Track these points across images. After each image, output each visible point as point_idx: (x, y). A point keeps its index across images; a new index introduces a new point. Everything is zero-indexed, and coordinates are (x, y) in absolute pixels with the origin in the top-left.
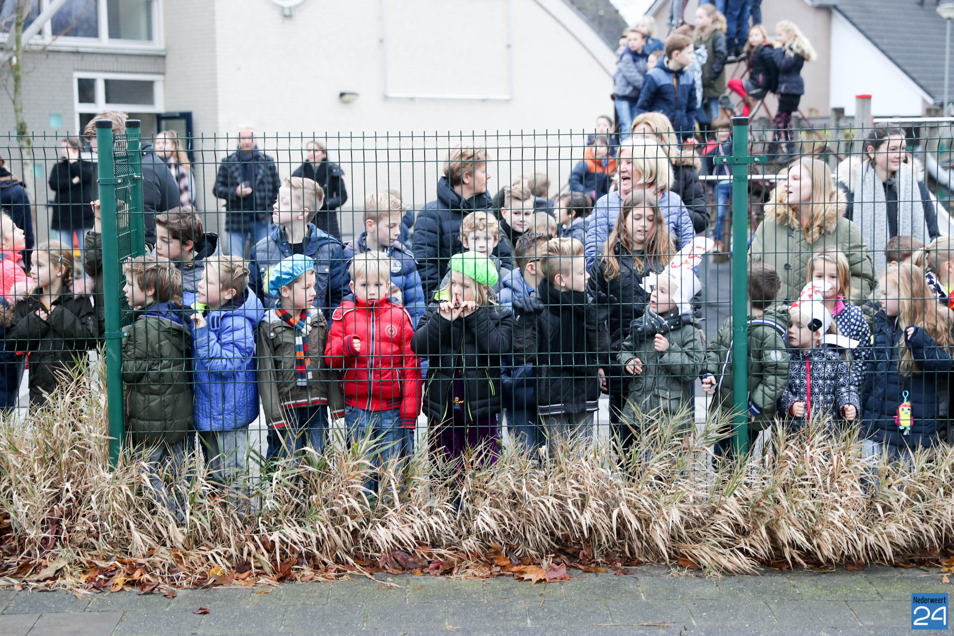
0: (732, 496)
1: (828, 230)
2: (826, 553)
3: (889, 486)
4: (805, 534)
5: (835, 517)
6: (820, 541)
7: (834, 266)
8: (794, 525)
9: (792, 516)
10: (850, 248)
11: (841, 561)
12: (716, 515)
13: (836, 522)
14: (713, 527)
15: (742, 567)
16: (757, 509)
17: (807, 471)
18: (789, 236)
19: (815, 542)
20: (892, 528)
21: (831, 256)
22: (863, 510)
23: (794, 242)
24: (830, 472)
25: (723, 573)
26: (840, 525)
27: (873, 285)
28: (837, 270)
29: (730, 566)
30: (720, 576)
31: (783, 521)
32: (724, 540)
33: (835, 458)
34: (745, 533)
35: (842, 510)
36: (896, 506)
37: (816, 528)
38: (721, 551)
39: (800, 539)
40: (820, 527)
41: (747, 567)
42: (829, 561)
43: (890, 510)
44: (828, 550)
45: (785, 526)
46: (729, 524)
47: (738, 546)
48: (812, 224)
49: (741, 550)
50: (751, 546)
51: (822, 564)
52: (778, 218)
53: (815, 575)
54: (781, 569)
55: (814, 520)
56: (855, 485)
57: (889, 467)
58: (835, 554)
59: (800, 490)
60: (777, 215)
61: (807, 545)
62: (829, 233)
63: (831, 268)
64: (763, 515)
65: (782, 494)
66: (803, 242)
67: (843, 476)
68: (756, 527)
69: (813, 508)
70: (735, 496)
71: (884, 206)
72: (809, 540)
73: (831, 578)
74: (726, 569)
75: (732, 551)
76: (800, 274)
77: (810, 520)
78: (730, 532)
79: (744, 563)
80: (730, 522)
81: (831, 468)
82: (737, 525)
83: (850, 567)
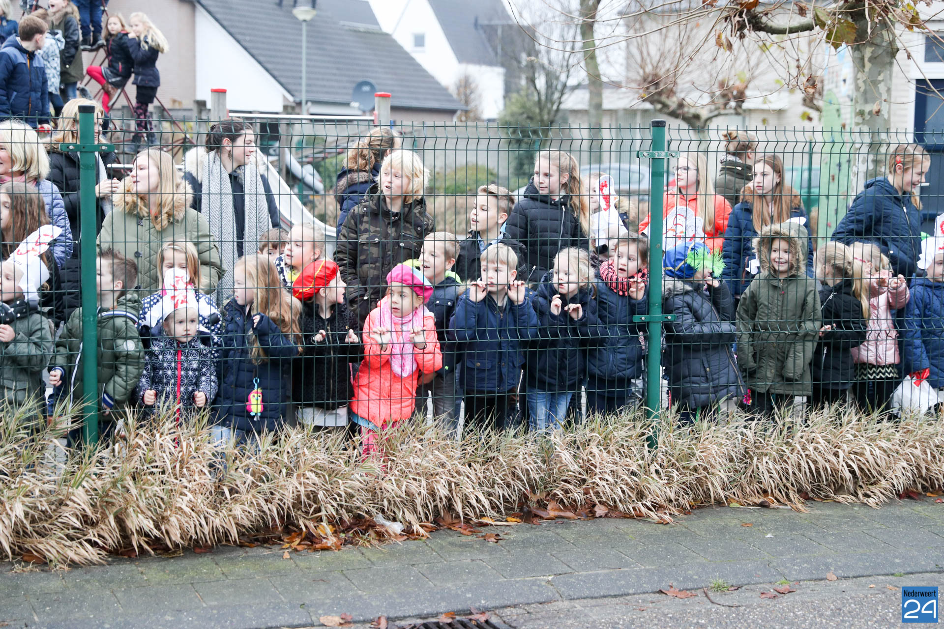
0: (80, 488)
1: (176, 218)
2: (173, 538)
3: (236, 469)
4: (154, 521)
5: (182, 503)
6: (168, 527)
7: (183, 256)
8: (143, 513)
9: (141, 504)
10: (198, 237)
11: (189, 545)
12: (63, 508)
13: (184, 507)
14: (60, 520)
15: (89, 558)
16: (106, 499)
17: (157, 459)
18: (138, 224)
19: (163, 528)
20: (237, 510)
21: (180, 245)
22: (211, 493)
23: (143, 230)
24: (180, 459)
25: (69, 565)
26: (188, 510)
27: (221, 274)
28: (187, 260)
29: (76, 558)
30: (66, 568)
31: (131, 509)
32: (71, 532)
33: (184, 444)
34: (93, 524)
35: (190, 496)
36: (242, 488)
37: (165, 514)
38: (67, 544)
39: (148, 525)
40: (169, 512)
41: (95, 558)
42: (177, 545)
43: (237, 492)
44: (176, 536)
45: (133, 514)
46: (77, 515)
47: (86, 538)
48: (160, 212)
49: (89, 541)
50: (100, 536)
51: (170, 549)
52: (127, 207)
53: (164, 560)
54: (130, 557)
55: (163, 506)
56: (204, 470)
57: (236, 451)
58: (182, 538)
59: (149, 477)
60: (127, 203)
61: (156, 532)
62: (178, 221)
63: (180, 257)
64: (113, 504)
65: (131, 483)
66: (152, 230)
67: (192, 461)
68: (104, 516)
69: (162, 495)
70: (84, 487)
71: (231, 197)
72: (157, 527)
73: (179, 562)
74: (72, 561)
75: (80, 543)
76: (150, 262)
77: (160, 507)
78: (78, 524)
79: (92, 554)
80: (78, 513)
81: (181, 454)
82: (85, 516)
83: (198, 550)
